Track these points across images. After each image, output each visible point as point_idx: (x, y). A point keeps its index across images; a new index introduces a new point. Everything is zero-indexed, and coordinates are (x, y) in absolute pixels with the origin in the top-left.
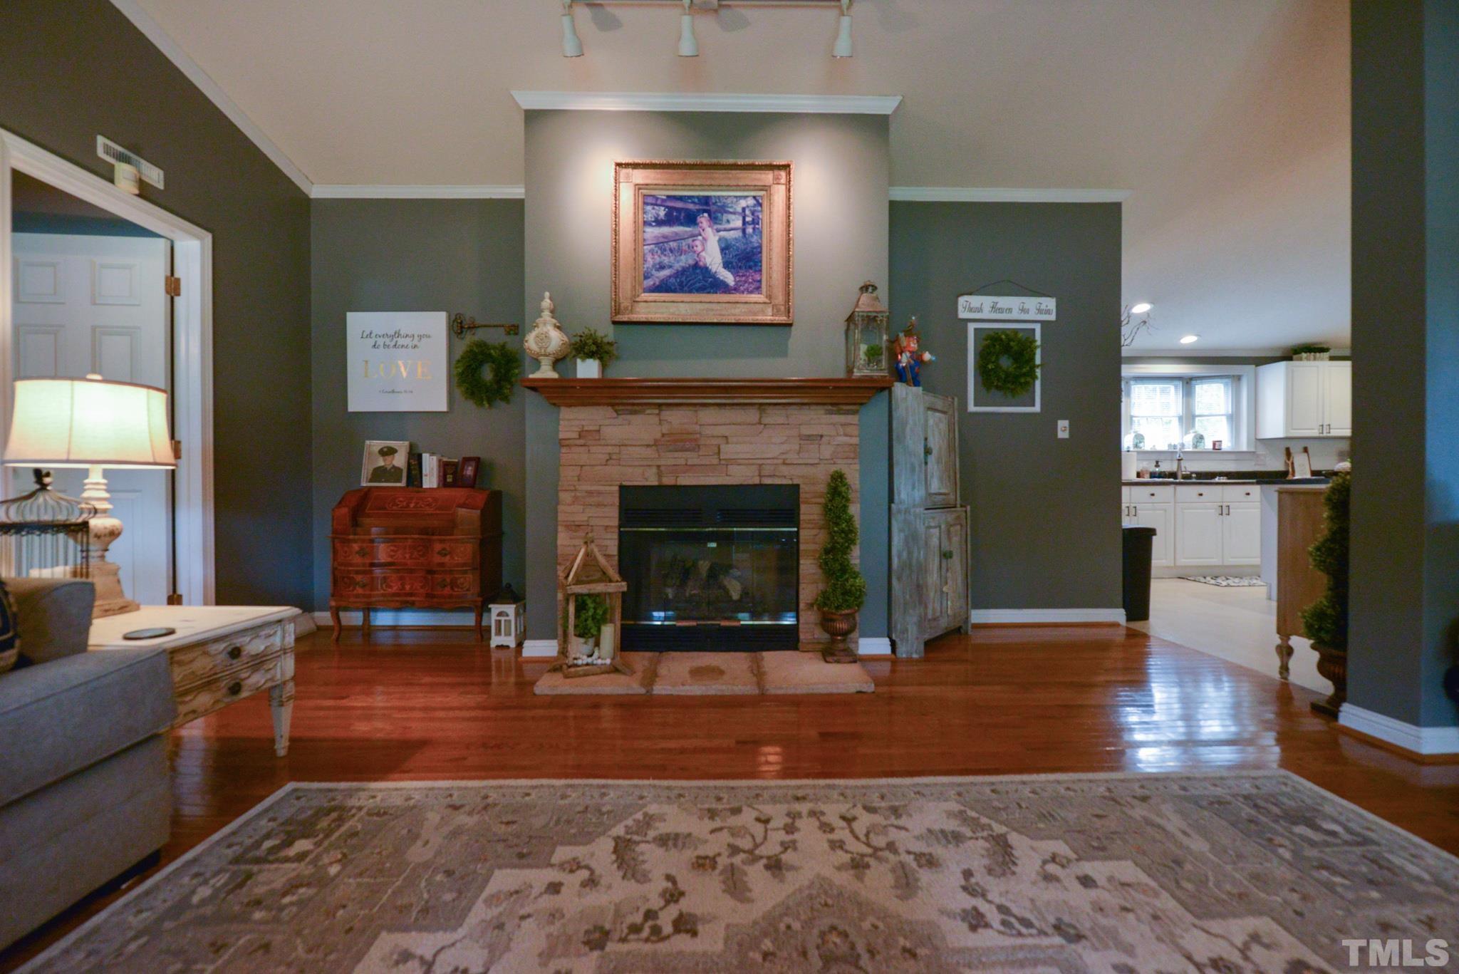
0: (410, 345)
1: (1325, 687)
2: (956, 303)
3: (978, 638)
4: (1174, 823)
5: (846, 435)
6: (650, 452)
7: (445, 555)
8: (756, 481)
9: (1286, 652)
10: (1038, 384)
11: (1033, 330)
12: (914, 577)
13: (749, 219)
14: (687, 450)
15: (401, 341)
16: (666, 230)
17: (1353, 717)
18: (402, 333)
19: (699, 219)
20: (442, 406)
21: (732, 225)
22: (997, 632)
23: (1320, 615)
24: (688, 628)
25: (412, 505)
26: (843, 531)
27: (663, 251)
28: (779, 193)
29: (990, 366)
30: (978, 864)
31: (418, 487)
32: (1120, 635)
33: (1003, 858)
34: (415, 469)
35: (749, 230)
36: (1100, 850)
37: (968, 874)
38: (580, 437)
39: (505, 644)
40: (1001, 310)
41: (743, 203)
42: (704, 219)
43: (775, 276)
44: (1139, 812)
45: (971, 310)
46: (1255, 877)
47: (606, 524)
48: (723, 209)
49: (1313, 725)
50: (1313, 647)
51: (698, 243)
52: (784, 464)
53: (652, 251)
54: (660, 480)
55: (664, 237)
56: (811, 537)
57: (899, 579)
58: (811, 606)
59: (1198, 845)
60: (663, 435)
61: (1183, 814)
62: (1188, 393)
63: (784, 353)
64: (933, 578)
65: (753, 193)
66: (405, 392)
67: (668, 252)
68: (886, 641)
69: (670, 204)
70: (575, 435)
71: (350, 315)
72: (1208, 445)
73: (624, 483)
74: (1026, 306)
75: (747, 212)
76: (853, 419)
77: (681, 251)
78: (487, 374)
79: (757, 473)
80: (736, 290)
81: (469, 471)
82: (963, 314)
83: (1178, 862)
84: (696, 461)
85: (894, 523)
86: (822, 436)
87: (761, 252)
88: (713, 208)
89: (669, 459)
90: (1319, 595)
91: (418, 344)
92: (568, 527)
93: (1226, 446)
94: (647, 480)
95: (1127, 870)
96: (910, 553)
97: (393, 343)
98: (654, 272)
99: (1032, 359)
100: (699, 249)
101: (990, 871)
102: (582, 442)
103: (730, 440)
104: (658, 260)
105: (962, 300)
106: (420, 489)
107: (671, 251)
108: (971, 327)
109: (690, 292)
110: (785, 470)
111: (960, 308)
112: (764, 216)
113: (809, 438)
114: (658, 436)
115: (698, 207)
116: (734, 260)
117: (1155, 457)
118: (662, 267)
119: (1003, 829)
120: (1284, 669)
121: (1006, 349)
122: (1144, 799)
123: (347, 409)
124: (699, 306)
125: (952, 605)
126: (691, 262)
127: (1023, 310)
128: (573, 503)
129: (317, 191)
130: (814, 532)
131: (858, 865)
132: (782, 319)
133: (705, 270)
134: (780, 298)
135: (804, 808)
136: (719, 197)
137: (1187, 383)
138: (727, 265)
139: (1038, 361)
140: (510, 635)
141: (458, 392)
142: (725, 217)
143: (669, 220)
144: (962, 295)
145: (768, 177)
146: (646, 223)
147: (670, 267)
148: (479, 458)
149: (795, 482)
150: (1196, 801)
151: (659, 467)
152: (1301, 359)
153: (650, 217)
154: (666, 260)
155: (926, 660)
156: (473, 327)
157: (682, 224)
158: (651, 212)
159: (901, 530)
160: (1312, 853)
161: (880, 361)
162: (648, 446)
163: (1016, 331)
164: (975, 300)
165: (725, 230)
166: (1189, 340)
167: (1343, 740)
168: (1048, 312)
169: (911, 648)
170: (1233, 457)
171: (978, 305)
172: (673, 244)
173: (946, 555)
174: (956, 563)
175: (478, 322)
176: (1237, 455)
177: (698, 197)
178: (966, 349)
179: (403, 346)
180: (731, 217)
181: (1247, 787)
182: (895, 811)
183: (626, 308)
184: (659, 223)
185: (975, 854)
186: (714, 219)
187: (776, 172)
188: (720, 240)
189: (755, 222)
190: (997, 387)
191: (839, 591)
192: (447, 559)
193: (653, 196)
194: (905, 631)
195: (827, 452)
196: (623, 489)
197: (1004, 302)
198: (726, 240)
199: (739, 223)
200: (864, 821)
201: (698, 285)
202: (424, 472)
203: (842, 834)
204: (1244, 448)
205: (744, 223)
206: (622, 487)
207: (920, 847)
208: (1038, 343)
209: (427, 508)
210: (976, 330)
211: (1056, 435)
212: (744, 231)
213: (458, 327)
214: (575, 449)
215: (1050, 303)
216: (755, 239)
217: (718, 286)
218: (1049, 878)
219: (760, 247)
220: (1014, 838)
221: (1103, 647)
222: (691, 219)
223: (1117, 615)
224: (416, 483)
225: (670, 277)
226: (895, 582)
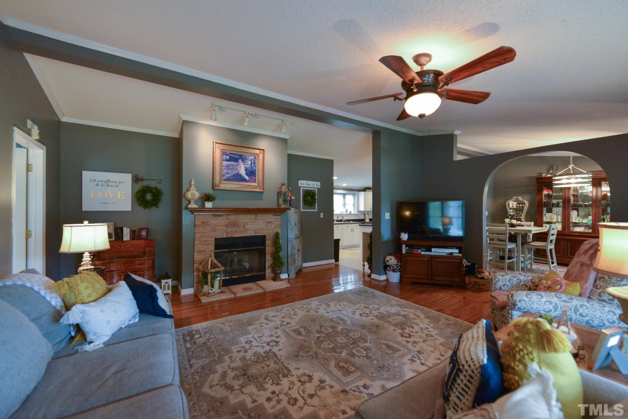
0: (115, 185)
1: (369, 271)
2: (298, 182)
3: (305, 271)
4: (350, 296)
5: (278, 222)
6: (224, 228)
7: (141, 265)
8: (255, 235)
9: (364, 265)
10: (316, 204)
11: (315, 190)
12: (293, 257)
13: (253, 162)
14: (236, 227)
15: (110, 184)
16: (229, 163)
17: (374, 276)
18: (110, 180)
19: (239, 161)
20: (129, 209)
21: (248, 163)
22: (309, 269)
23: (368, 258)
24: (236, 278)
25: (123, 248)
26: (279, 247)
27: (228, 169)
28: (261, 156)
29: (306, 199)
30: (326, 307)
31: (121, 240)
32: (334, 266)
33: (328, 305)
34: (120, 234)
35: (253, 165)
36: (341, 301)
37: (324, 308)
38: (202, 224)
39: (167, 293)
40: (308, 185)
41: (251, 158)
42: (240, 161)
43: (260, 178)
44: (345, 296)
45: (301, 184)
46: (360, 300)
47: (210, 250)
48: (246, 159)
49: (367, 279)
50: (368, 264)
51: (238, 167)
52: (262, 229)
53: (225, 168)
54: (227, 236)
55: (229, 165)
56: (269, 249)
57: (290, 258)
58: (269, 267)
59: (353, 298)
60: (228, 222)
61: (351, 295)
62: (344, 198)
63: (261, 199)
64: (296, 257)
65: (254, 155)
66: (112, 203)
67: (230, 169)
68: (287, 274)
69: (231, 155)
70: (201, 223)
71: (83, 172)
72: (348, 212)
73: (217, 237)
74: (314, 184)
75: (252, 160)
76: (279, 217)
77: (233, 169)
78: (149, 197)
79: (255, 232)
80: (249, 181)
81: (144, 233)
82: (300, 185)
83: (351, 300)
84: (238, 230)
85: (289, 244)
86: (271, 222)
87: (256, 171)
88: (243, 158)
89: (230, 230)
90: (368, 255)
91: (118, 185)
92: (198, 252)
93: (352, 213)
94: (223, 236)
95: (345, 303)
96: (292, 251)
97: (107, 184)
98: (225, 175)
99: (315, 197)
100: (239, 169)
101: (327, 307)
102: (202, 225)
103: (248, 223)
104: (227, 171)
105: (300, 181)
106: (122, 241)
107: (231, 169)
108: (302, 189)
109: (236, 181)
110: (262, 231)
111: (299, 183)
112: (257, 162)
113: (268, 222)
114: (227, 223)
115: (239, 157)
116: (249, 173)
117: (337, 216)
118: (228, 173)
119: (327, 302)
120: (364, 269)
121: (310, 195)
122: (345, 294)
123: (82, 209)
124: (239, 186)
125: (300, 263)
126: (236, 173)
127: (313, 185)
128: (200, 244)
129: (64, 119)
130: (270, 248)
131: (308, 311)
132: (262, 190)
133: (240, 175)
134: (261, 185)
135: (293, 307)
136: (245, 155)
137: (344, 195)
138: (247, 174)
139: (316, 198)
140: (169, 289)
141: (136, 204)
142: (246, 161)
143: (230, 160)
144: (299, 180)
145: (258, 152)
146: (223, 160)
147: (230, 174)
148: (148, 228)
149: (265, 234)
150: (352, 293)
151: (227, 232)
152: (367, 191)
153: (224, 158)
154: (229, 171)
155: (296, 278)
156: (142, 180)
157: (234, 162)
158: (225, 157)
159: (290, 245)
160: (366, 296)
161: (287, 204)
162: (224, 226)
163: (312, 190)
164: (302, 182)
165: (246, 164)
166: (345, 185)
167: (372, 280)
168: (319, 186)
169: (293, 275)
170: (353, 215)
171: (303, 183)
172: (231, 167)
173: (299, 250)
174: (300, 252)
175: (144, 178)
176: (355, 215)
177: (239, 154)
178: (300, 194)
179: (111, 186)
180: (248, 161)
181: (359, 290)
182: (309, 304)
183: (217, 185)
184: (227, 160)
185: (324, 306)
186: (243, 161)
187: (261, 151)
188: (245, 167)
189: (254, 163)
190: (308, 205)
191: (279, 263)
192: (142, 266)
193: (225, 153)
194: (291, 271)
195: (273, 226)
196: (216, 239)
197: (309, 182)
198: (246, 167)
199: (250, 163)
200: (305, 307)
201: (238, 179)
202: (124, 234)
203: (303, 309)
204: (356, 213)
205: (251, 163)
206: (215, 238)
207: (316, 307)
208: (317, 194)
209: (130, 248)
210: (303, 189)
211: (320, 217)
212: (251, 165)
213: (136, 180)
214: (200, 227)
215: (319, 183)
216: (254, 168)
217: (244, 180)
218: (335, 306)
219: (256, 170)
220: (329, 303)
221: (331, 269)
222: (236, 160)
223: (333, 261)
224: (120, 239)
225: (230, 176)
226: (289, 259)
